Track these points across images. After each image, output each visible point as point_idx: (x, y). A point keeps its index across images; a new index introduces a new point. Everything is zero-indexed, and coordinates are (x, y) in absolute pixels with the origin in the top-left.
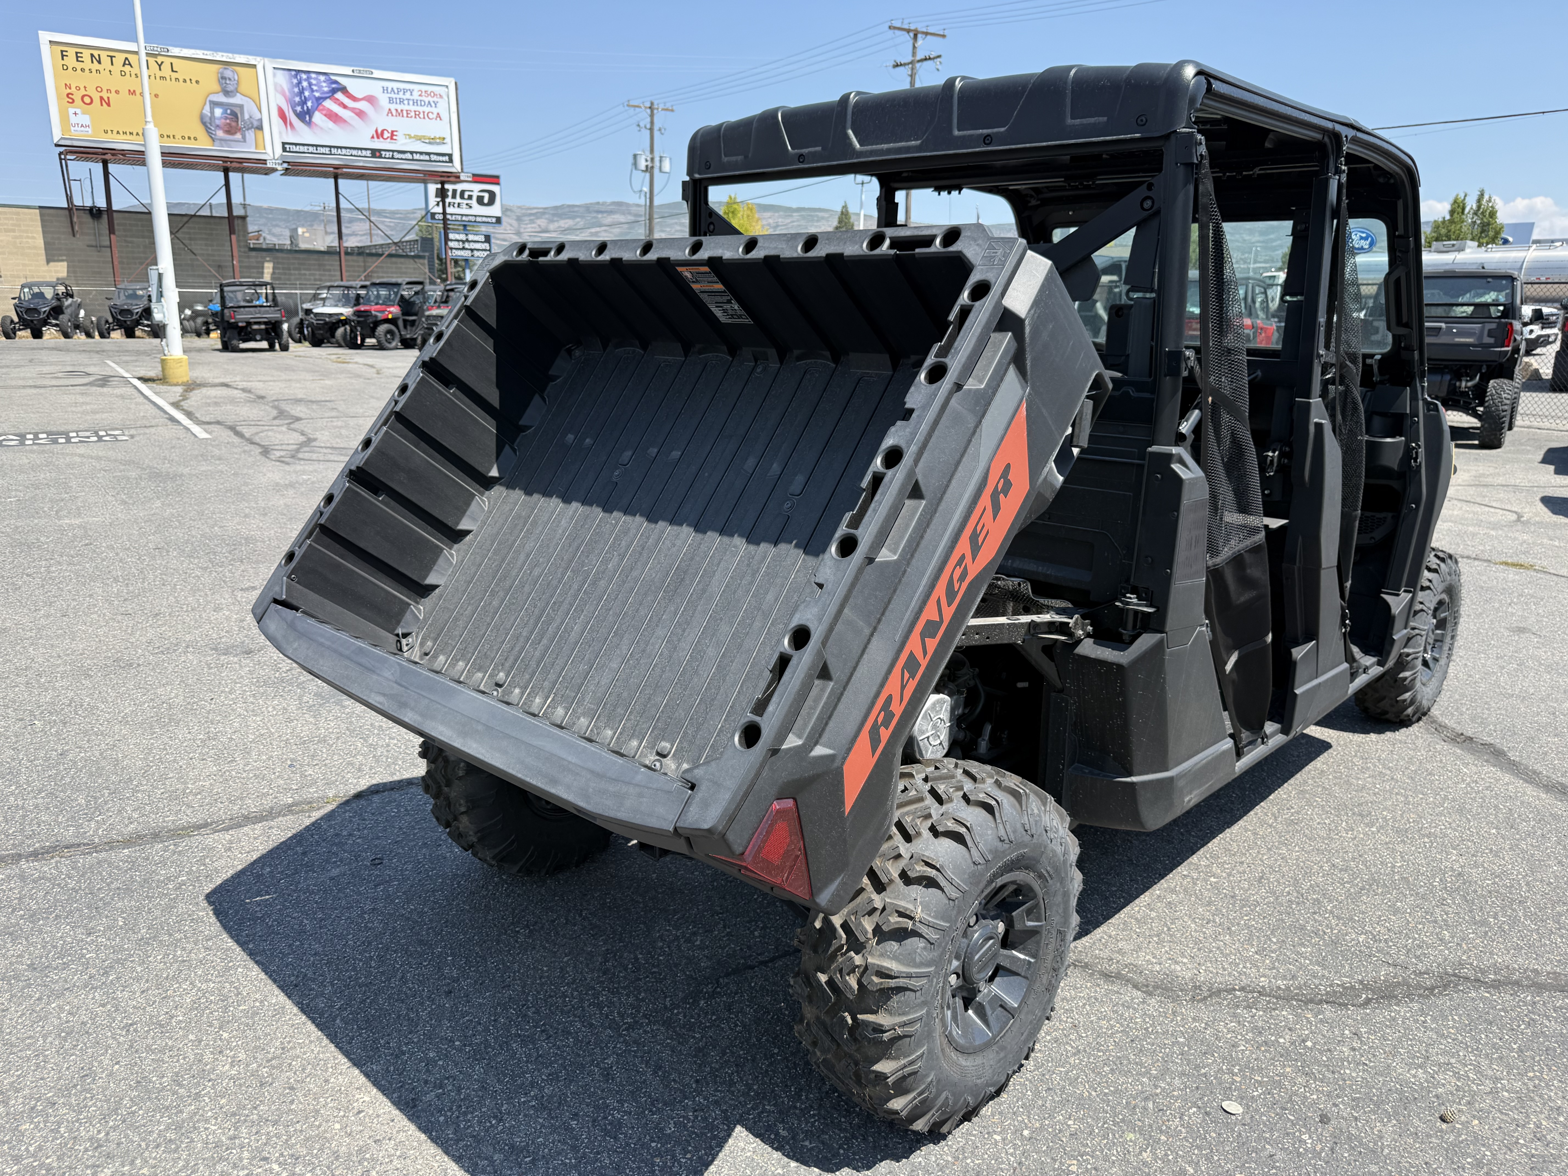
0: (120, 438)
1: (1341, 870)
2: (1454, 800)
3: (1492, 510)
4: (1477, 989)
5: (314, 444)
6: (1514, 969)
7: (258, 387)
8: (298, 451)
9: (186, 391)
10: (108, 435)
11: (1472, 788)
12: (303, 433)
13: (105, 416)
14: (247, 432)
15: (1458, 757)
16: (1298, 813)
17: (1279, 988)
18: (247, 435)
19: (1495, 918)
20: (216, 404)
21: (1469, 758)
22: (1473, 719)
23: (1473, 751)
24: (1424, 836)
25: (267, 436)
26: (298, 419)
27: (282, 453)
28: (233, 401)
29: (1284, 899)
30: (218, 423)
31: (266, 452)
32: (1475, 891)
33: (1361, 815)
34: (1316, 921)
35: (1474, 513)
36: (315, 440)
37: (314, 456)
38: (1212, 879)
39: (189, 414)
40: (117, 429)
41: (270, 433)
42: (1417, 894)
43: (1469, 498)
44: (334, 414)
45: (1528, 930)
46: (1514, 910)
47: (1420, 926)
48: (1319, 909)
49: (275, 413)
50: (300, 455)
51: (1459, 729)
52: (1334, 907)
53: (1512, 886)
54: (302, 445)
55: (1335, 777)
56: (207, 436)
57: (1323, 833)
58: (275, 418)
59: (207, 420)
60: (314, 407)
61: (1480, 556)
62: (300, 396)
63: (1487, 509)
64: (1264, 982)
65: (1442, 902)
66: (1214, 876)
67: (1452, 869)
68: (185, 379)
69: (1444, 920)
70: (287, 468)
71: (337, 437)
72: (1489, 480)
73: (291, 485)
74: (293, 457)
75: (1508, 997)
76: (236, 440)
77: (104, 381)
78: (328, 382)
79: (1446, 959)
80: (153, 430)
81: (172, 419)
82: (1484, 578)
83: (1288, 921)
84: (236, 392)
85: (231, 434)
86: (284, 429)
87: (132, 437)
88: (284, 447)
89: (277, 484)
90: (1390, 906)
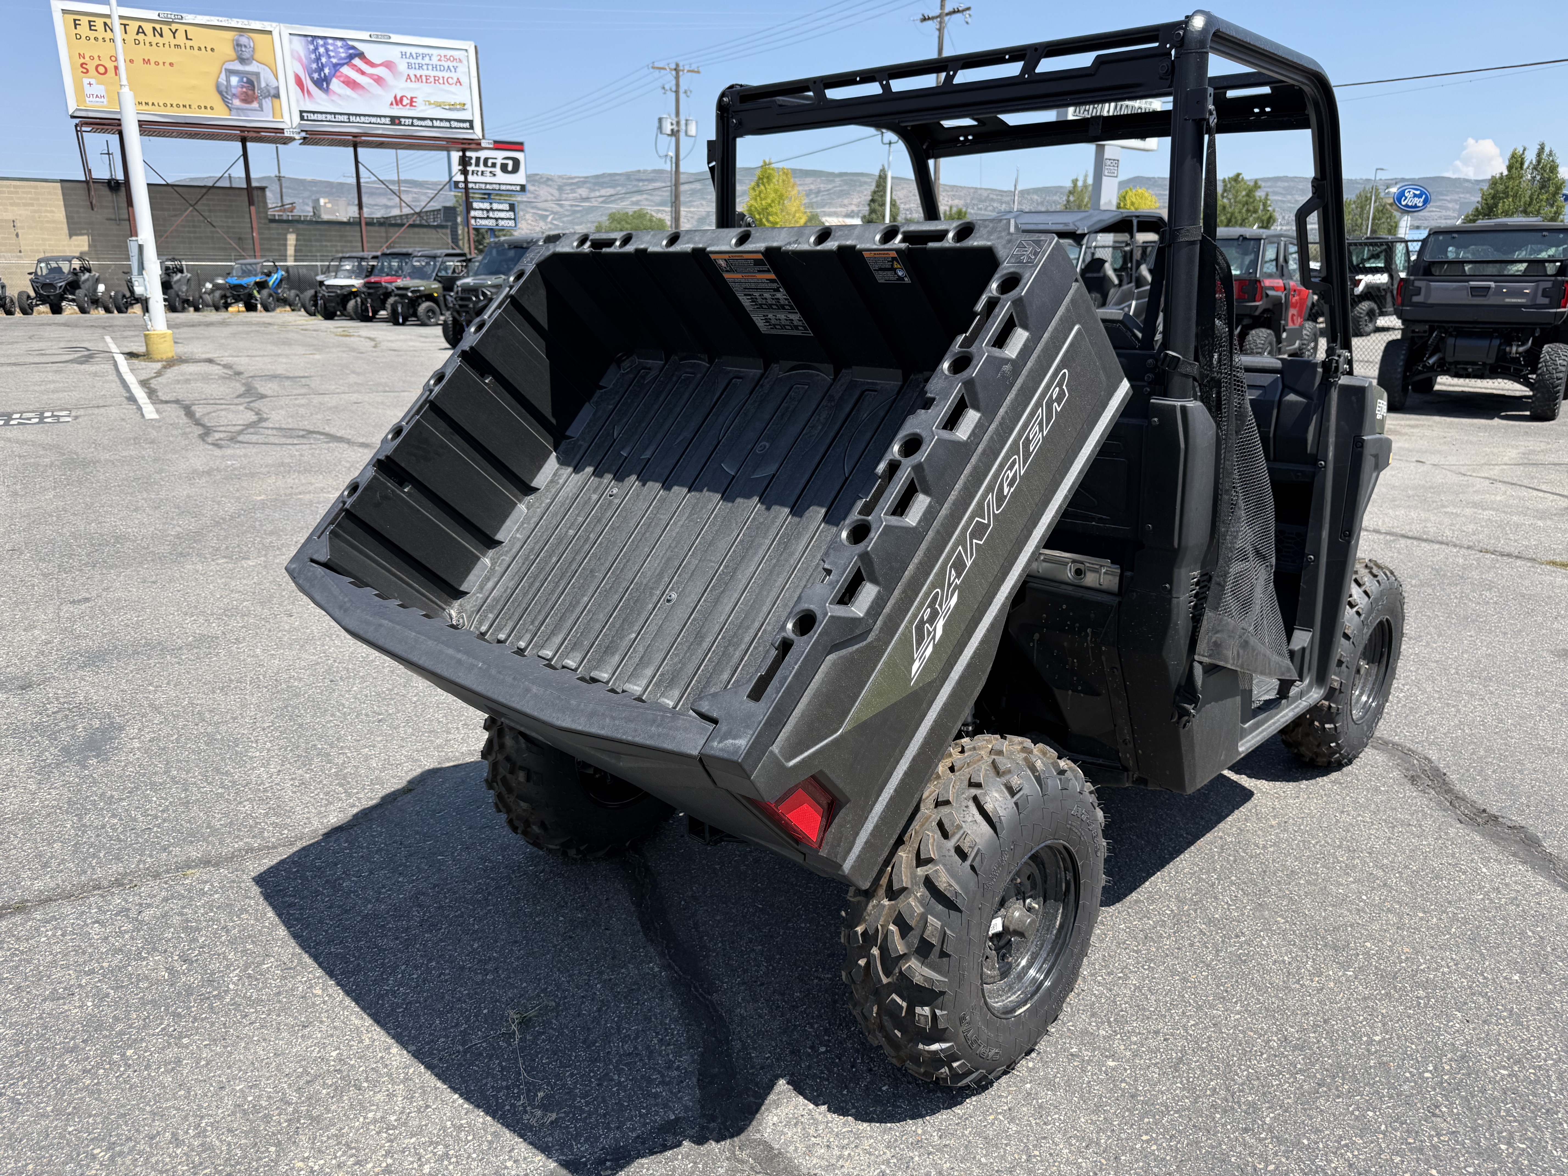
0: (62, 420)
1: (1295, 1047)
2: (1466, 922)
3: (1541, 494)
5: (264, 424)
7: (242, 363)
8: (240, 432)
9: (165, 367)
10: (53, 416)
11: (1492, 901)
12: (257, 414)
13: (61, 395)
14: (199, 411)
15: (1477, 849)
16: (1248, 943)
18: (198, 415)
19: (1509, 1144)
20: (187, 381)
21: (1492, 850)
22: (1500, 787)
23: (1495, 838)
24: (1419, 985)
25: (218, 417)
26: (263, 397)
27: (222, 435)
28: (206, 378)
29: (1204, 1103)
30: (177, 402)
31: (207, 432)
32: (1483, 1091)
33: (1335, 948)
34: (1245, 1144)
35: (1520, 498)
36: (266, 420)
37: (254, 438)
38: (1111, 1063)
39: (151, 393)
40: (66, 410)
41: (223, 413)
43: (1515, 480)
44: (303, 391)
46: (1538, 1128)
47: (1397, 1159)
48: (1254, 1122)
49: (242, 389)
50: (240, 438)
51: (1481, 802)
52: (1275, 1119)
53: (1537, 1081)
54: (249, 426)
55: (1308, 882)
56: (155, 416)
57: (1278, 981)
58: (239, 396)
59: (167, 398)
60: (287, 383)
61: (1524, 554)
62: (279, 372)
63: (1535, 493)
65: (1433, 1111)
66: (1113, 1057)
67: (1454, 1049)
68: (170, 355)
69: (1434, 1147)
70: (218, 452)
71: (292, 417)
72: (1540, 458)
73: (209, 473)
74: (232, 439)
76: (184, 420)
77: (88, 357)
78: (317, 357)
80: (102, 410)
81: (132, 399)
82: (1527, 583)
84: (216, 367)
85: (182, 414)
86: (241, 408)
87: (76, 418)
88: (230, 428)
89: (195, 471)
90: (1357, 1118)
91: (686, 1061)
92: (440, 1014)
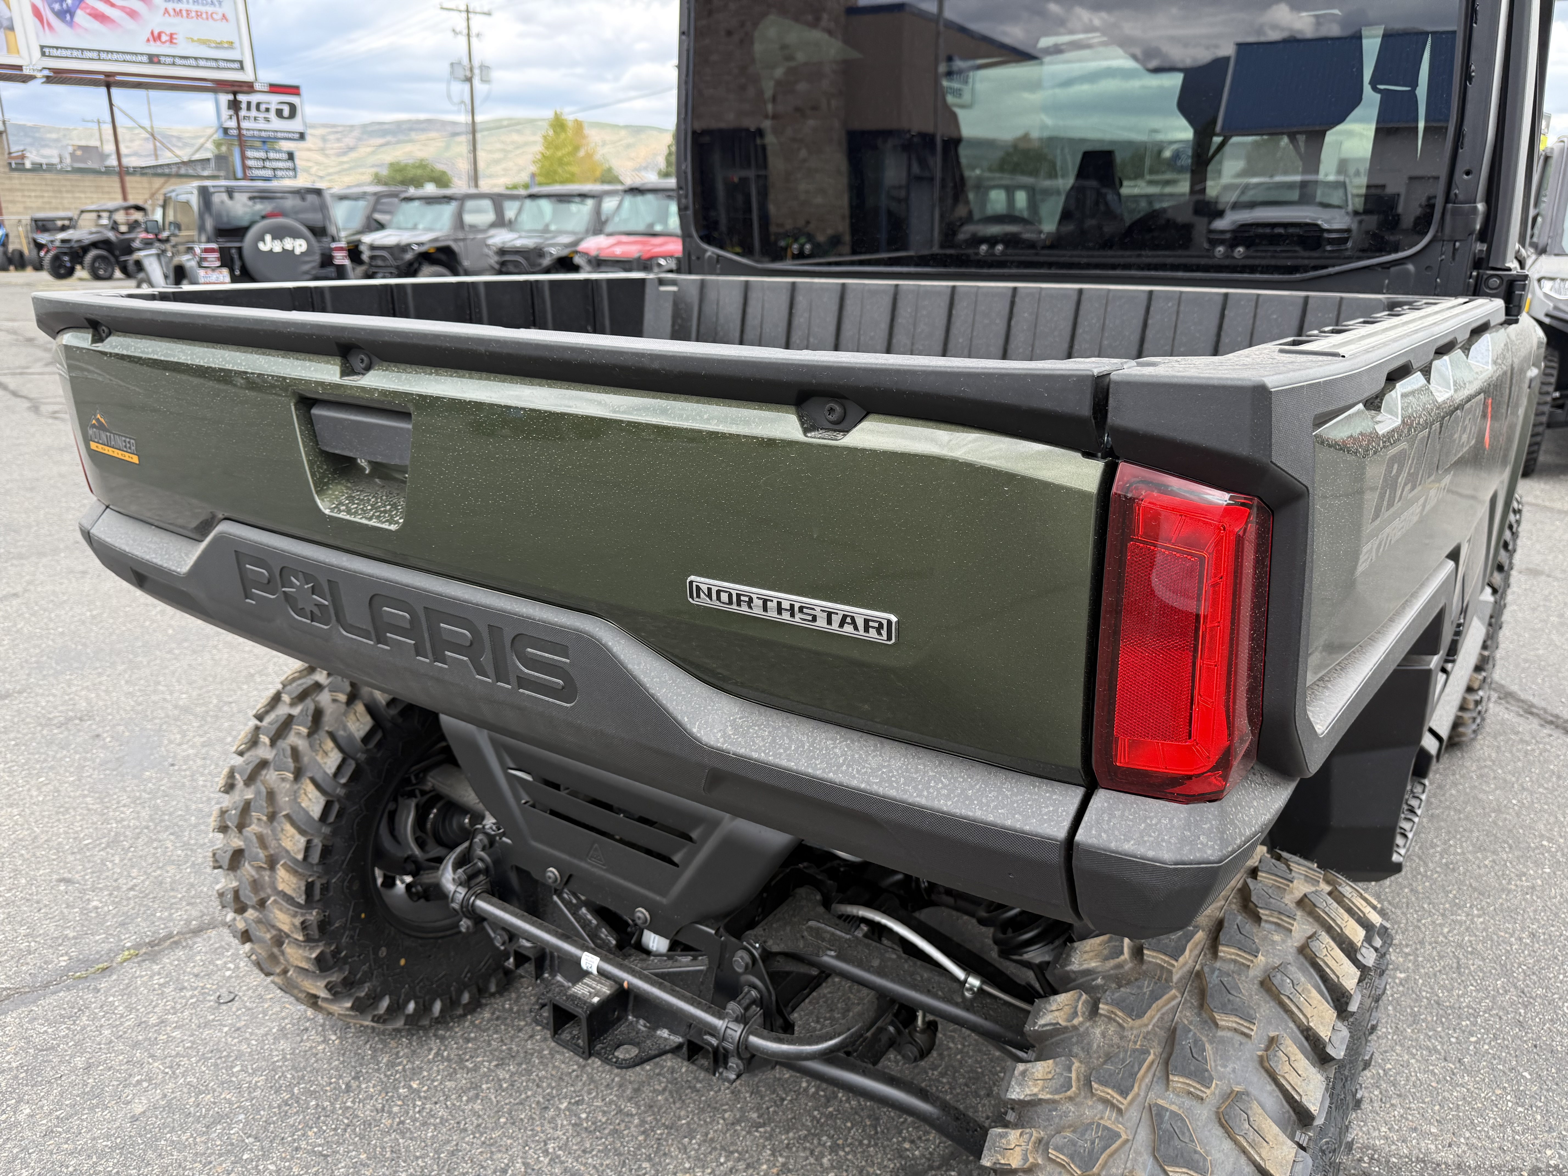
51: (1550, 709)
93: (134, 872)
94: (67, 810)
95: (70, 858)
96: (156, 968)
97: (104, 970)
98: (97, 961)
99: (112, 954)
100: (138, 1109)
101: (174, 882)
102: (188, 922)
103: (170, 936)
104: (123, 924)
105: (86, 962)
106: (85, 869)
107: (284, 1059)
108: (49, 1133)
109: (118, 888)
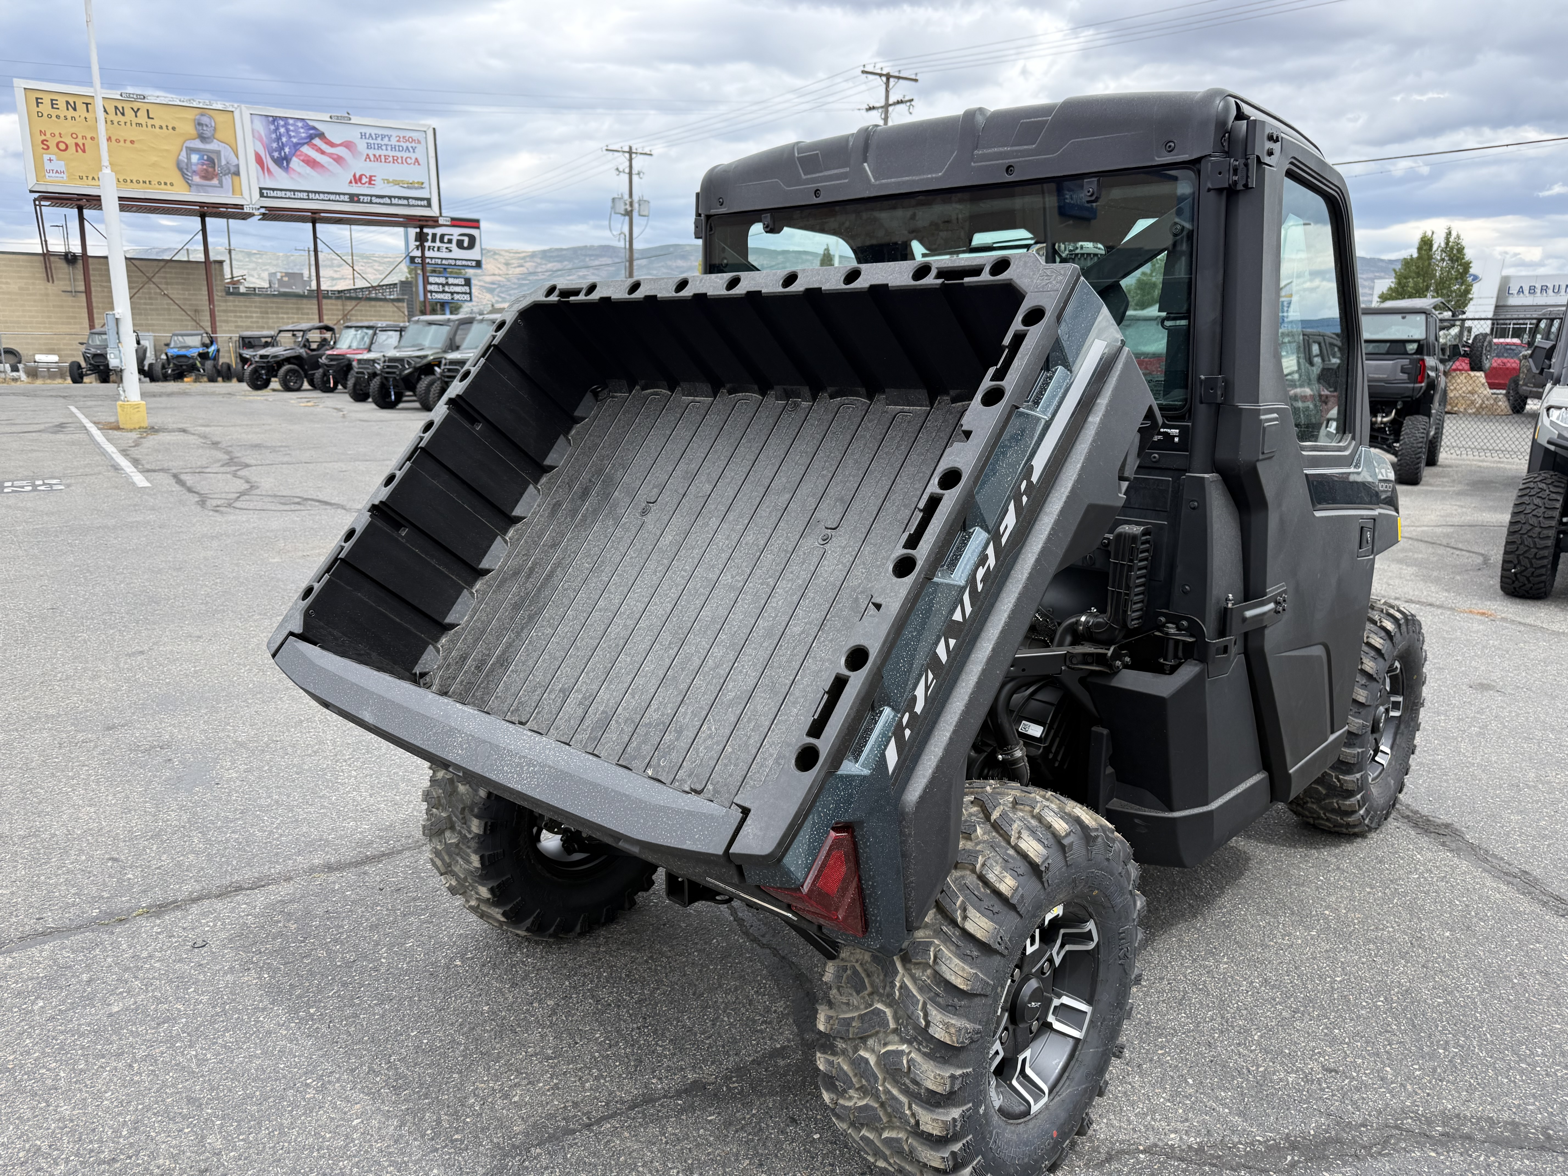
0: (55, 487)
1: (1274, 987)
2: (1406, 894)
3: (1458, 552)
4: (1421, 1146)
5: (255, 492)
6: (1465, 1117)
7: (216, 432)
8: (236, 499)
9: (140, 437)
10: (44, 484)
11: (1426, 879)
12: (247, 482)
13: (48, 463)
14: (189, 479)
17: (1190, 1147)
18: (189, 484)
19: (1444, 1049)
20: (167, 450)
21: (1424, 841)
23: (1429, 834)
24: (1370, 941)
25: (209, 484)
26: (247, 466)
27: (219, 502)
28: (185, 447)
30: (162, 470)
31: (203, 499)
32: (1424, 1013)
35: (1440, 555)
36: (258, 487)
37: (251, 505)
39: (135, 462)
40: (55, 478)
41: (213, 481)
42: (1359, 1017)
44: (286, 460)
45: (1483, 1064)
46: (1467, 1038)
47: (1359, 1061)
48: (1245, 1039)
49: (224, 458)
52: (1261, 1037)
53: (1466, 1006)
54: (242, 494)
56: (147, 484)
58: (223, 465)
59: (153, 467)
60: (267, 452)
61: (1447, 603)
62: (255, 442)
64: (1173, 1139)
67: (1400, 985)
68: (142, 425)
69: (1387, 1052)
70: (218, 518)
71: (282, 484)
73: (218, 537)
74: (229, 506)
75: (1457, 1158)
76: (176, 488)
77: (60, 427)
78: (290, 427)
79: (1387, 1105)
80: (92, 479)
81: (116, 468)
82: (1450, 628)
83: (1209, 1054)
84: (192, 437)
85: (173, 481)
86: (229, 476)
87: (68, 486)
88: (223, 496)
89: (203, 536)
90: (1326, 1034)
91: (780, 1006)
92: (568, 977)
93: (164, 857)
94: (130, 811)
95: (122, 844)
96: (158, 921)
97: (121, 920)
98: (118, 914)
99: (130, 911)
100: (115, 1009)
101: (191, 865)
102: (191, 893)
103: (175, 901)
104: (145, 891)
105: (111, 914)
106: (130, 852)
107: (226, 986)
108: (52, 1018)
109: (149, 867)
